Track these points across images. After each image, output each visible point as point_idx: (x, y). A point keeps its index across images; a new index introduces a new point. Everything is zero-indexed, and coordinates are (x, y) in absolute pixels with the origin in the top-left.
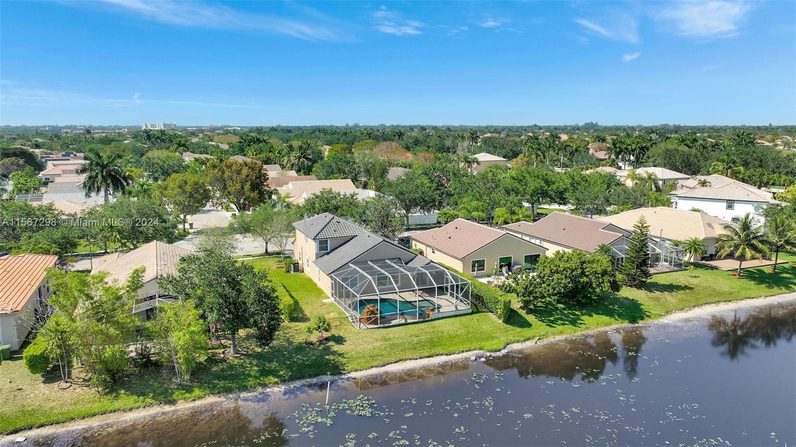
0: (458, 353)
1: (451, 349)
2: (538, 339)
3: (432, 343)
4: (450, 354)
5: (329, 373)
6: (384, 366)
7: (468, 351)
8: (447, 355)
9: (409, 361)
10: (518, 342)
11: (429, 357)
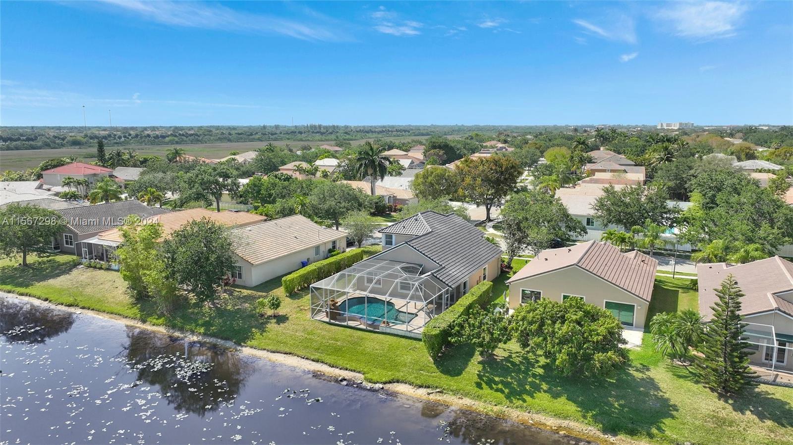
0: (341, 369)
1: (340, 362)
2: (438, 392)
3: (337, 351)
4: (333, 367)
5: (234, 341)
6: (274, 352)
7: (352, 371)
8: (330, 366)
9: (296, 357)
10: (411, 384)
11: (313, 360)
